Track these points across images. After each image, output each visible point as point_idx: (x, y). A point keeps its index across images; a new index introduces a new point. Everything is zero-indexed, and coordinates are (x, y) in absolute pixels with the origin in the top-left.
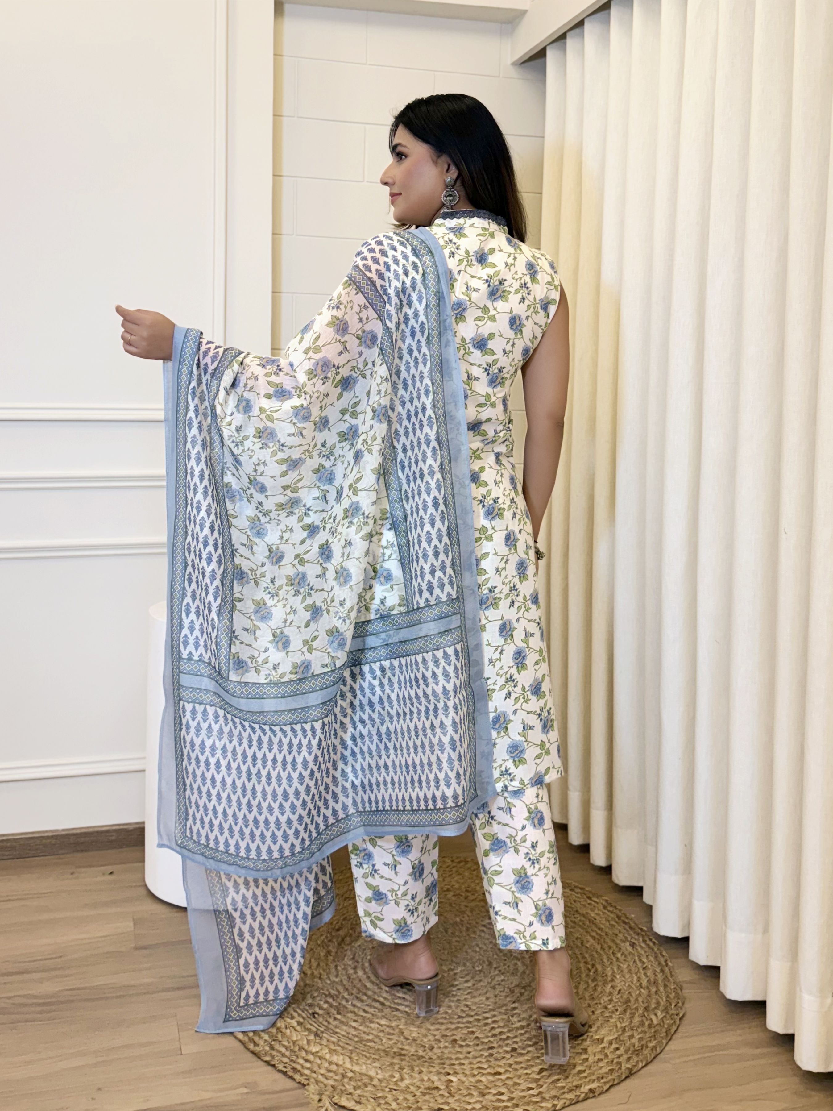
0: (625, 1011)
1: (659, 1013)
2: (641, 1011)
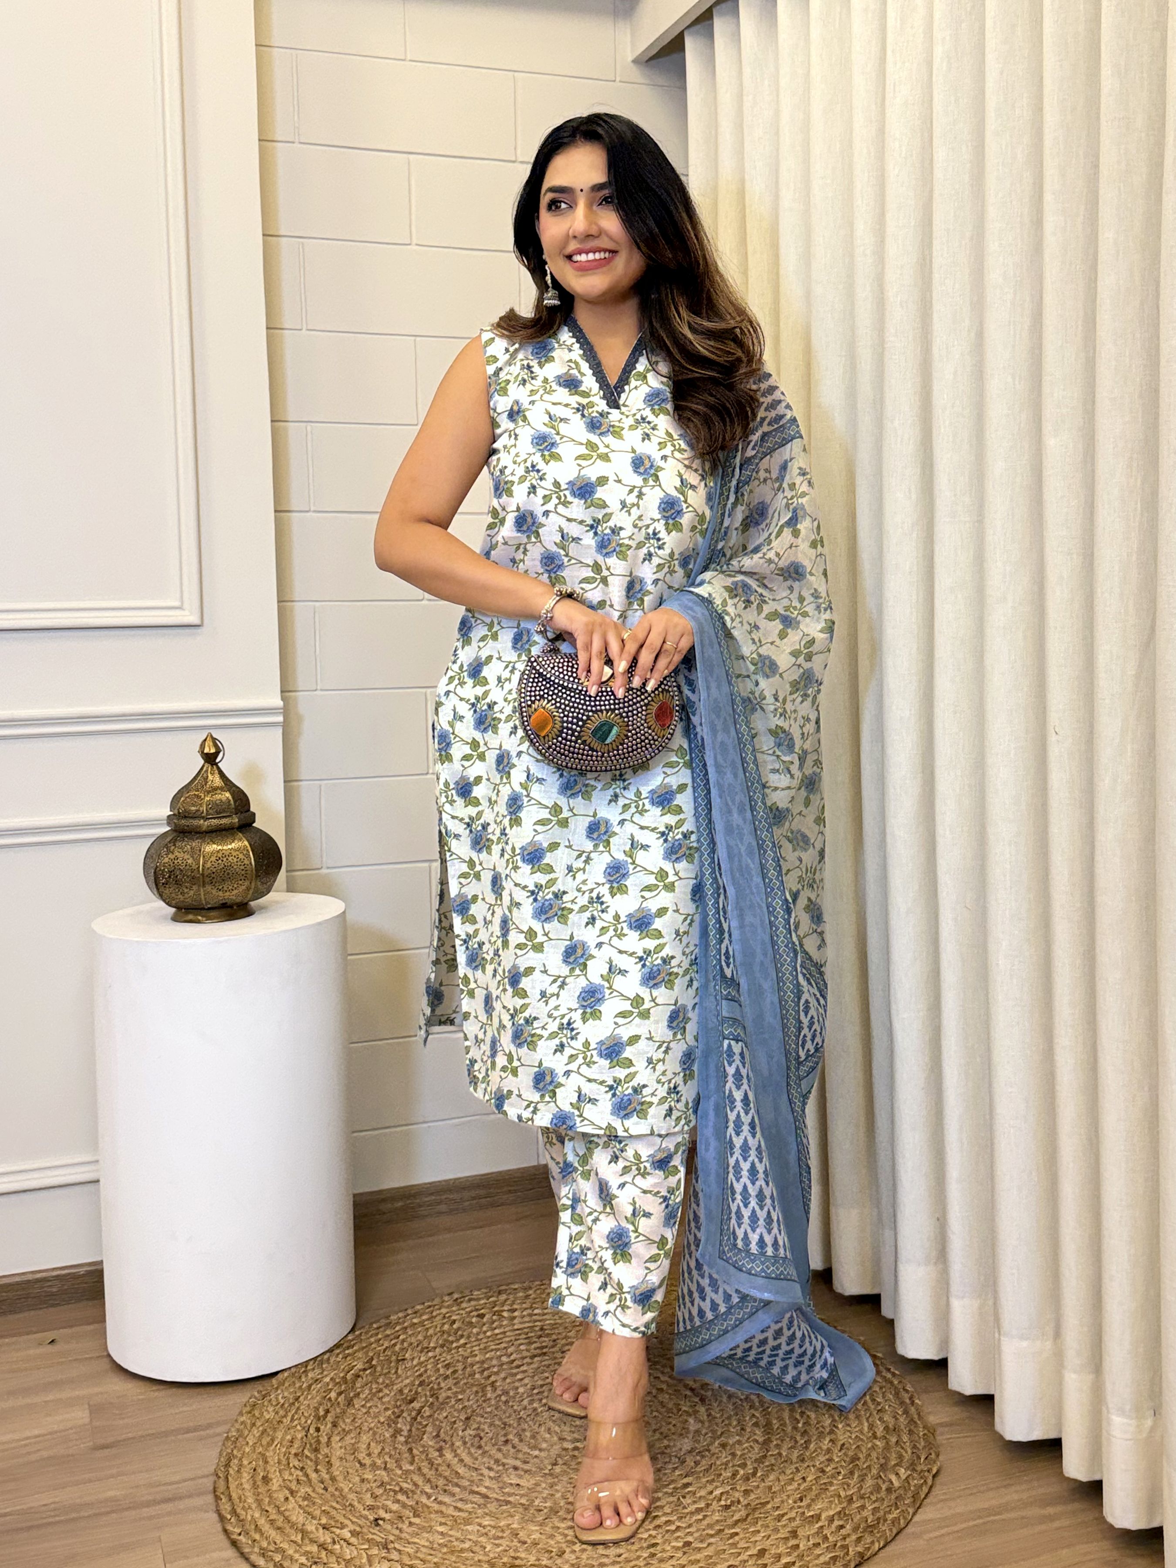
0: (852, 1473)
1: (902, 1471)
2: (874, 1472)
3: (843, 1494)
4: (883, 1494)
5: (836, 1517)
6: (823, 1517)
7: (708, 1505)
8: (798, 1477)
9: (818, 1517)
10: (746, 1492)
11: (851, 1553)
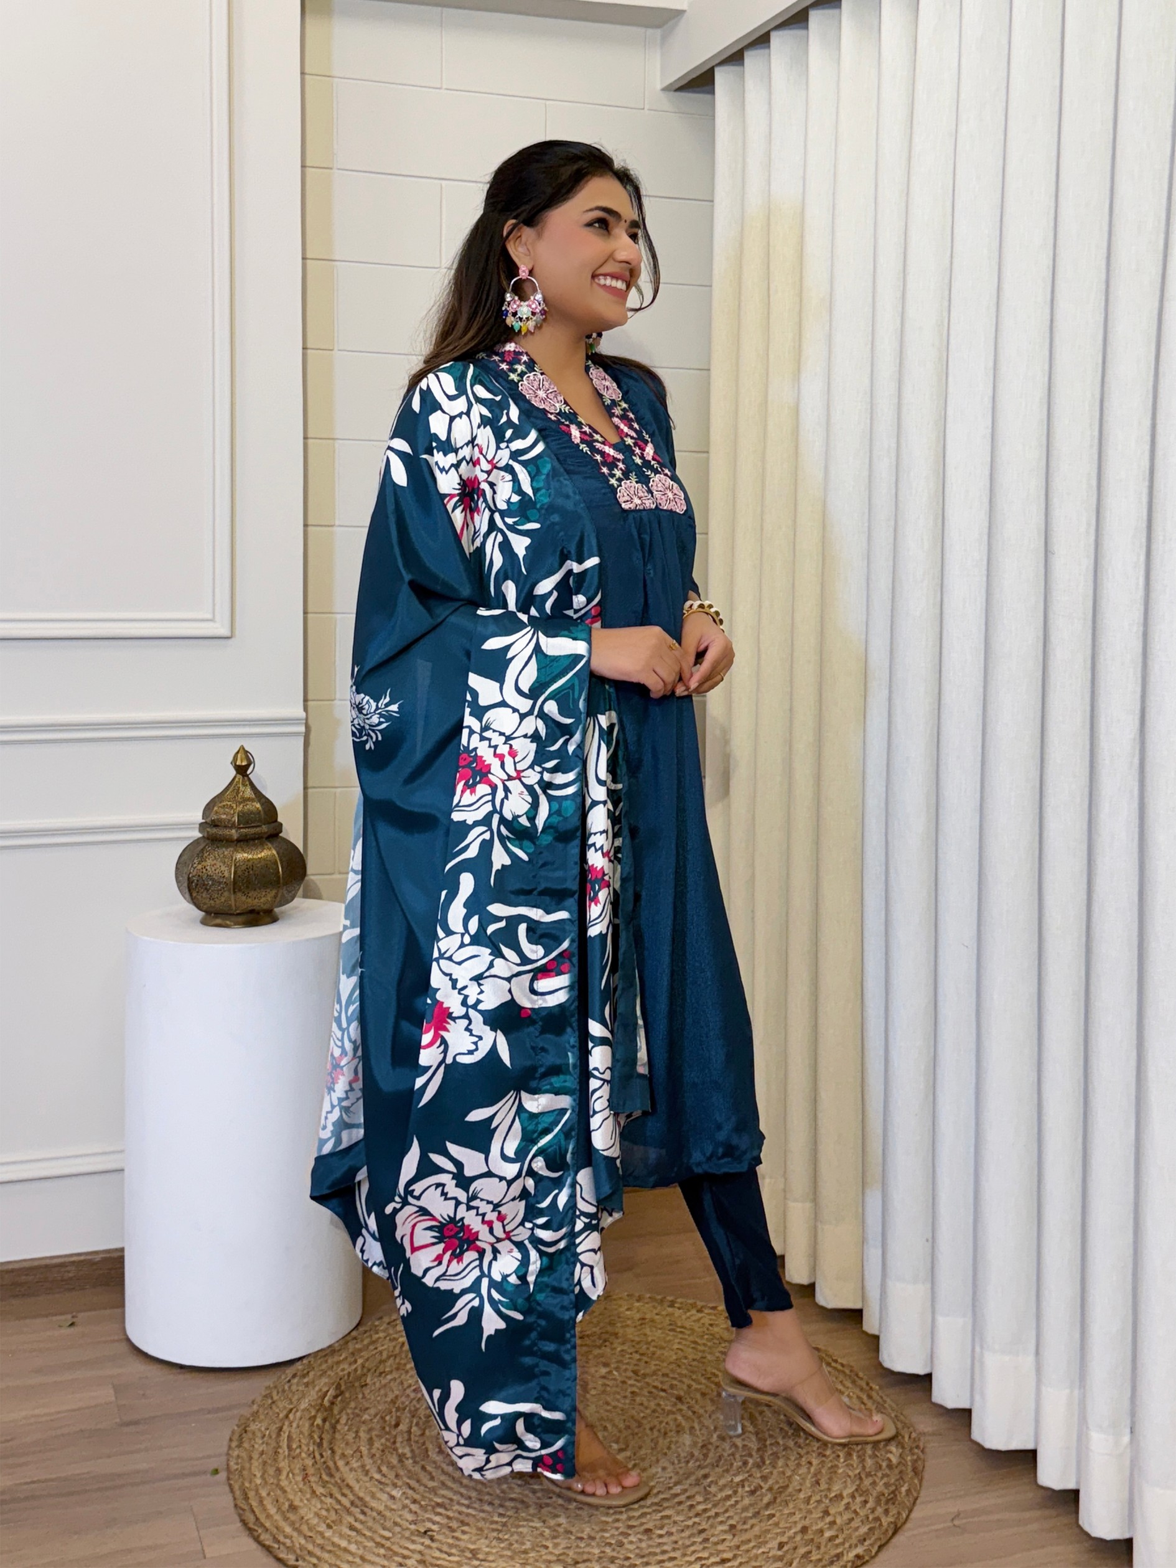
3: (850, 1473)
4: (887, 1471)
5: (856, 1495)
6: (845, 1494)
7: (735, 1492)
8: (804, 1461)
9: (840, 1497)
10: (765, 1478)
11: (885, 1524)
